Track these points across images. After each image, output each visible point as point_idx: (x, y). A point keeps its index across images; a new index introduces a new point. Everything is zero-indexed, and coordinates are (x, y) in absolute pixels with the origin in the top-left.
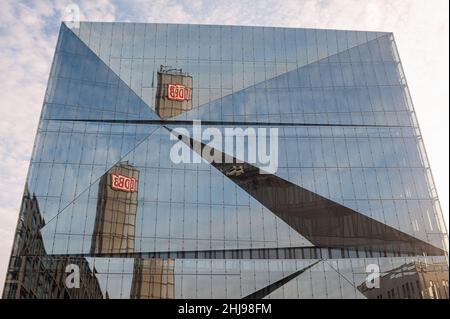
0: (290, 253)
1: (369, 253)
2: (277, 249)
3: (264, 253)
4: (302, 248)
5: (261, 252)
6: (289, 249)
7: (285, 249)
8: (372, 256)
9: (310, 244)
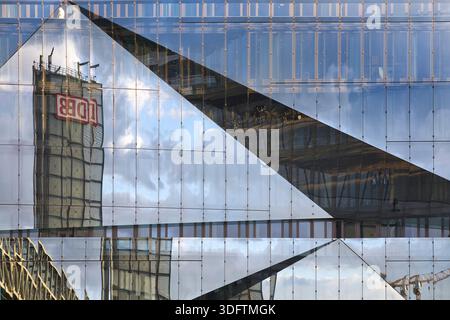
0: (291, 227)
1: (423, 230)
2: (269, 222)
3: (246, 229)
4: (312, 221)
5: (243, 226)
6: (290, 221)
7: (283, 221)
8: (427, 236)
9: (327, 215)
